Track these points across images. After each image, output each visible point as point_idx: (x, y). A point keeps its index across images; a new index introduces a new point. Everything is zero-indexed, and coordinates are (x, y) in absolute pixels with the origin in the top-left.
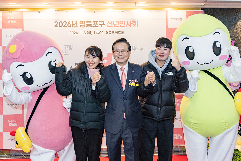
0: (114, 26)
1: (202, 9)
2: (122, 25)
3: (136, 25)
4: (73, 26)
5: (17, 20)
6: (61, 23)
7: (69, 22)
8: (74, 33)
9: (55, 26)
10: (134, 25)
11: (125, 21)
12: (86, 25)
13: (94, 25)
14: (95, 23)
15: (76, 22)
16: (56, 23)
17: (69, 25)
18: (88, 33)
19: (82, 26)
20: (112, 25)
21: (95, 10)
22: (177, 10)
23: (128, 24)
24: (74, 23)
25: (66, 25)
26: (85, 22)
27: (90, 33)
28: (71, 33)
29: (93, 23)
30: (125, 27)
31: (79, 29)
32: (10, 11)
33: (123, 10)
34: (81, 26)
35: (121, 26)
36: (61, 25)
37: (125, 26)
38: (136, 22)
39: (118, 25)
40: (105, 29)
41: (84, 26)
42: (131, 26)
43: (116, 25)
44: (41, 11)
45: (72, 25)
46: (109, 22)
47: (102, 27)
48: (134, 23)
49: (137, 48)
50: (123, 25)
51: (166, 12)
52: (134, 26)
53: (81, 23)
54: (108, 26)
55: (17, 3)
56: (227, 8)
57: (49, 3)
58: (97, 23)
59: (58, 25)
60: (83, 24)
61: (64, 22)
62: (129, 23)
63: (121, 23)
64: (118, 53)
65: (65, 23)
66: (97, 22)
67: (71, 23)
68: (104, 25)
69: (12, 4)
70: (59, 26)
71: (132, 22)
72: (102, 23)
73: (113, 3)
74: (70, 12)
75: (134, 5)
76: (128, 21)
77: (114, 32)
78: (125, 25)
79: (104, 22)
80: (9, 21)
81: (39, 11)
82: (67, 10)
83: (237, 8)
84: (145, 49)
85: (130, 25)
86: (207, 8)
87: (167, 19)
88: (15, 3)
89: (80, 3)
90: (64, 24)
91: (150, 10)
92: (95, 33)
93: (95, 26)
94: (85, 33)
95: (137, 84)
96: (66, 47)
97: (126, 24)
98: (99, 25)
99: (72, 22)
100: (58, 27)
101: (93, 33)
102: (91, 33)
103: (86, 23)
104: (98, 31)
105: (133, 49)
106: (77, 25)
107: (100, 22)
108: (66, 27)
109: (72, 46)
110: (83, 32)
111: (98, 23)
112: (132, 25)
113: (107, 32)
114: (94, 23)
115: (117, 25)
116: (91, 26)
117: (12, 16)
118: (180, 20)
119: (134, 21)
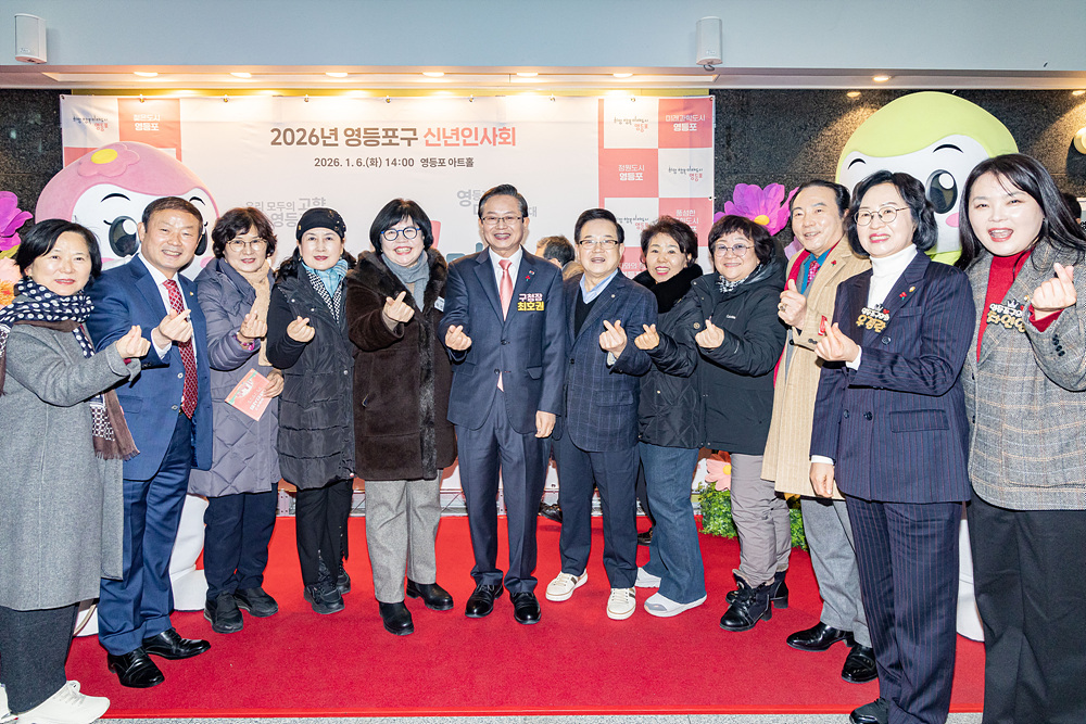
0: (446, 144)
1: (712, 92)
2: (468, 141)
3: (510, 140)
4: (324, 141)
5: (160, 124)
6: (289, 133)
7: (314, 130)
8: (328, 162)
9: (274, 143)
10: (505, 139)
11: (476, 129)
12: (363, 140)
13: (387, 141)
14: (390, 133)
15: (334, 132)
16: (276, 133)
18: (369, 163)
19: (350, 143)
20: (439, 140)
21: (390, 94)
22: (631, 97)
23: (485, 136)
24: (327, 134)
25: (306, 140)
26: (359, 130)
27: (374, 162)
28: (320, 162)
29: (382, 133)
30: (477, 145)
31: (342, 151)
32: (141, 96)
33: (472, 96)
34: (348, 141)
35: (465, 144)
36: (289, 140)
37: (478, 142)
38: (511, 132)
39: (458, 139)
40: (418, 151)
41: (356, 142)
42: (494, 145)
43: (449, 141)
44: (230, 97)
45: (321, 140)
46: (429, 132)
47: (409, 145)
48: (503, 134)
50: (471, 140)
51: (601, 101)
52: (505, 143)
53: (349, 133)
54: (427, 144)
55: (161, 74)
57: (255, 75)
58: (394, 133)
59: (281, 140)
60: (355, 137)
61: (298, 131)
62: (490, 135)
63: (467, 133)
64: (494, 222)
65: (301, 133)
66: (394, 130)
67: (318, 133)
68: (416, 139)
69: (145, 77)
70: (283, 143)
71: (497, 130)
72: (410, 134)
73: (442, 74)
74: (315, 101)
75: (505, 80)
76: (485, 129)
77: (447, 161)
78: (476, 139)
79: (414, 130)
80: (139, 127)
81: (226, 97)
82: (307, 96)
84: (535, 211)
85: (492, 140)
87: (601, 123)
88: (156, 74)
89: (345, 74)
90: (298, 136)
91: (553, 96)
92: (390, 162)
93: (390, 144)
94: (359, 163)
96: (306, 202)
97: (480, 138)
98: (402, 139)
99: (323, 130)
100: (280, 144)
101: (384, 163)
102: (379, 164)
103: (362, 134)
104: (399, 158)
106: (336, 139)
107: (403, 130)
108: (306, 144)
109: (323, 199)
110: (353, 161)
111: (399, 133)
112: (498, 140)
113: (425, 161)
114: (387, 133)
115: (453, 141)
116: (378, 143)
117: (147, 113)
118: (641, 124)
119: (504, 128)
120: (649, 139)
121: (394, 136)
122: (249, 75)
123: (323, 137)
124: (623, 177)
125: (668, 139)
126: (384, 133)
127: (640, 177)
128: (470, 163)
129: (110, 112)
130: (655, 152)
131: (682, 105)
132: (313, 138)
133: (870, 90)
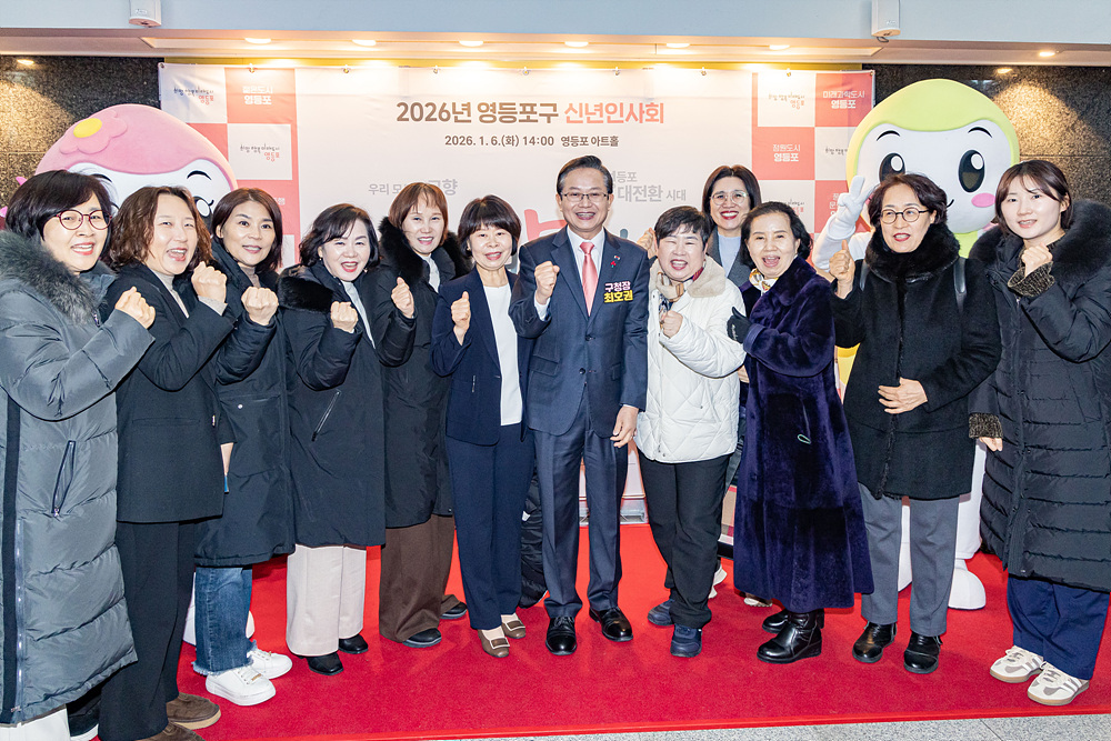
0: (589, 121)
1: (865, 67)
2: (613, 117)
3: (658, 117)
4: (456, 117)
5: (273, 96)
6: (417, 108)
7: (444, 104)
8: (460, 141)
9: (400, 119)
10: (652, 116)
11: (621, 104)
12: (498, 116)
13: (524, 117)
14: (528, 109)
15: (467, 107)
16: (403, 108)
17: (444, 115)
18: (505, 142)
19: (484, 119)
20: (581, 116)
21: (527, 66)
22: (788, 71)
23: (631, 113)
24: (459, 109)
25: (436, 115)
26: (494, 105)
27: (510, 140)
28: (451, 140)
29: (520, 109)
30: (622, 122)
31: (475, 129)
32: (251, 66)
33: (617, 69)
34: (481, 117)
36: (417, 116)
37: (624, 119)
38: (659, 109)
39: (601, 116)
40: (558, 129)
41: (492, 119)
42: (641, 122)
43: (592, 118)
44: (352, 67)
45: (452, 116)
46: (571, 107)
47: (549, 122)
48: (650, 111)
49: (660, 192)
50: (615, 117)
51: (755, 75)
52: (652, 120)
53: (483, 108)
54: (568, 121)
55: (275, 41)
56: (944, 66)
57: (380, 43)
58: (532, 109)
59: (408, 115)
60: (490, 112)
61: (427, 105)
62: (636, 111)
63: (611, 109)
66: (533, 105)
67: (449, 108)
68: (557, 115)
69: (257, 44)
70: (410, 119)
71: (644, 106)
72: (549, 110)
73: (586, 44)
74: (445, 72)
75: (650, 52)
76: (631, 105)
77: (589, 140)
78: (622, 116)
79: (554, 106)
80: (248, 101)
81: (346, 67)
82: (436, 67)
83: (978, 67)
84: (684, 194)
85: (638, 116)
86: (880, 65)
87: (755, 99)
88: (269, 41)
89: (481, 43)
90: (427, 111)
91: (703, 69)
92: (528, 140)
93: (528, 120)
94: (494, 141)
95: (629, 296)
97: (626, 114)
98: (541, 115)
99: (454, 104)
100: (407, 120)
101: (522, 141)
102: (515, 143)
103: (498, 110)
104: (538, 136)
105: (648, 193)
106: (469, 115)
107: (542, 105)
108: (435, 120)
109: (454, 182)
110: (487, 139)
111: (537, 109)
112: (645, 116)
113: (565, 140)
114: (524, 109)
115: (596, 117)
116: (515, 119)
117: (259, 84)
118: (797, 101)
119: (652, 104)
120: (805, 117)
121: (533, 112)
122: (373, 43)
123: (454, 112)
124: (778, 158)
125: (826, 117)
126: (521, 109)
127: (795, 157)
128: (615, 142)
129: (217, 83)
130: (811, 131)
131: (840, 81)
132: (444, 114)
133: (1028, 66)
